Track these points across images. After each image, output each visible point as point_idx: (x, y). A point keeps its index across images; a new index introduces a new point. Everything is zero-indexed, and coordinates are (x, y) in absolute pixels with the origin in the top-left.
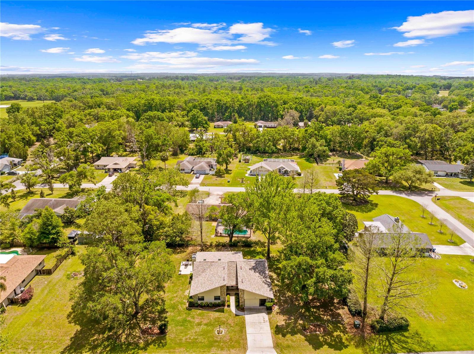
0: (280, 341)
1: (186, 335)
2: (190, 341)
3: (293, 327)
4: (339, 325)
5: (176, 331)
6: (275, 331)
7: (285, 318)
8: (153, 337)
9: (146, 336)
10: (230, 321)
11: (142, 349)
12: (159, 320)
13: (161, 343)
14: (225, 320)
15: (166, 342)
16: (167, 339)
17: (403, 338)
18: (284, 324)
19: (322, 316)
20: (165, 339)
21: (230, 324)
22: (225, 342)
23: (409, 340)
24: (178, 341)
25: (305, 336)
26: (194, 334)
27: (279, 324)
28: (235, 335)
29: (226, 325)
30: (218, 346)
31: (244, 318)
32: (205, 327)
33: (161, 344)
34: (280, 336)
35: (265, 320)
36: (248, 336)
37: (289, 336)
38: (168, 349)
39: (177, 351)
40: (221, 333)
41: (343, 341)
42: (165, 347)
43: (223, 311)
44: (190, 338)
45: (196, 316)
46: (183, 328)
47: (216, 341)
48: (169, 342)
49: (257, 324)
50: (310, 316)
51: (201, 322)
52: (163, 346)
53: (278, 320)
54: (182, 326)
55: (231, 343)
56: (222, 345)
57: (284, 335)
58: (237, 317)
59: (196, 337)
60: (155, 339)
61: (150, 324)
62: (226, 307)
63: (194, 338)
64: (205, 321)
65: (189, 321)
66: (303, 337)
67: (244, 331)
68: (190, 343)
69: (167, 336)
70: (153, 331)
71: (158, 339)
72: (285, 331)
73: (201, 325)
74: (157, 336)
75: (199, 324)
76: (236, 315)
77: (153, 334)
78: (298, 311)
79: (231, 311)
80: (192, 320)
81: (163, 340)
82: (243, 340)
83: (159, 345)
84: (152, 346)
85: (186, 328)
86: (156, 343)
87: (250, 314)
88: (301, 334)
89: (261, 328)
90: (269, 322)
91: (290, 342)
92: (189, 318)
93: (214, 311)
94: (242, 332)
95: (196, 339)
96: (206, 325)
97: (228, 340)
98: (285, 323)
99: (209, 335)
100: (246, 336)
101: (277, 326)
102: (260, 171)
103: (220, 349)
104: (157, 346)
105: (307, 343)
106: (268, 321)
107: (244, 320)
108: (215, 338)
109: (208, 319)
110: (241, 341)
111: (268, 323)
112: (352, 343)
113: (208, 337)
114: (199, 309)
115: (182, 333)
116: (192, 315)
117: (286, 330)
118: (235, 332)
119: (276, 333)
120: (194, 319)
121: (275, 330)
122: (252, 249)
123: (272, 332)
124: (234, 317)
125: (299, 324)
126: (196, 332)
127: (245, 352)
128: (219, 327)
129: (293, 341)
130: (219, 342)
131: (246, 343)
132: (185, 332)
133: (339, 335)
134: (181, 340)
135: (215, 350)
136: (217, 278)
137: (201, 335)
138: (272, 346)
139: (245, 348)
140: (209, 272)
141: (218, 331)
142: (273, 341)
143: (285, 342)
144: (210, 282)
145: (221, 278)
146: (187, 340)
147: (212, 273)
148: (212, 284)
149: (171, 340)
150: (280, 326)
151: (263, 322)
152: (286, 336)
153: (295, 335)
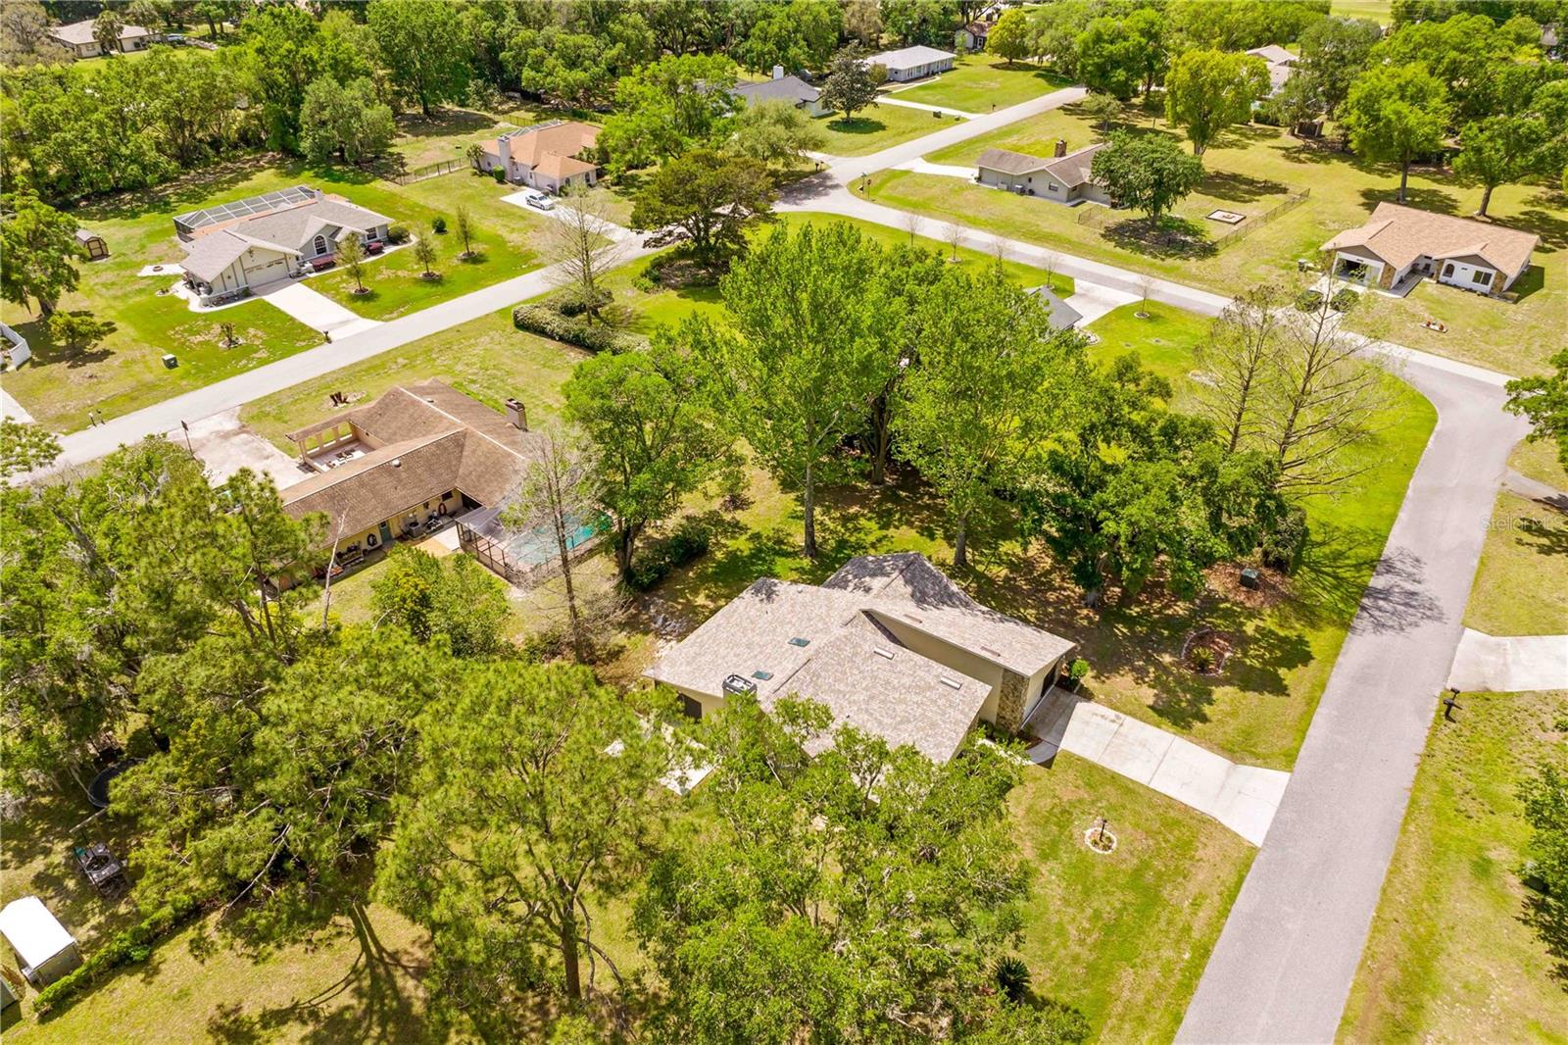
0: (1219, 737)
1: (1061, 932)
2: (1095, 936)
3: (1178, 682)
4: (1222, 606)
6: (1174, 724)
7: (1131, 676)
10: (1065, 793)
14: (1049, 801)
15: (1066, 1008)
17: (1326, 550)
18: (1156, 691)
19: (1170, 612)
21: (1080, 801)
22: (1155, 853)
23: (1335, 546)
24: (1079, 970)
25: (1227, 682)
26: (1071, 910)
27: (1151, 702)
28: (1139, 813)
29: (1076, 812)
30: (1160, 876)
31: (1069, 754)
32: (1052, 864)
34: (1198, 725)
35: (1112, 717)
36: (1158, 786)
37: (1208, 710)
38: (1101, 1013)
39: (1127, 993)
41: (1282, 633)
42: (1090, 1023)
44: (1088, 932)
47: (1138, 872)
49: (1117, 741)
50: (1155, 631)
53: (1129, 694)
55: (1167, 841)
56: (1166, 865)
57: (1202, 718)
58: (1054, 768)
59: (1089, 912)
63: (1089, 920)
66: (1228, 689)
67: (1130, 785)
68: (1104, 942)
72: (1184, 704)
76: (1048, 764)
78: (1119, 639)
82: (1169, 806)
87: (1061, 734)
88: (1216, 686)
89: (1143, 745)
90: (1126, 713)
91: (1233, 722)
95: (1097, 915)
96: (1044, 857)
97: (1151, 842)
98: (1152, 687)
99: (1099, 873)
100: (1158, 792)
101: (1151, 707)
103: (1181, 879)
105: (1254, 695)
106: (1122, 715)
107: (1080, 759)
108: (1124, 867)
110: (1172, 814)
111: (1129, 719)
112: (1298, 626)
113: (1108, 880)
117: (1181, 700)
118: (1123, 806)
119: (1183, 728)
121: (1164, 720)
123: (1171, 730)
124: (1051, 775)
125: (1172, 664)
126: (1066, 901)
127: (1225, 830)
128: (1076, 833)
129: (1234, 714)
130: (1145, 865)
131: (1186, 809)
132: (1046, 930)
133: (1258, 629)
134: (1076, 959)
135: (1176, 893)
136: (916, 698)
137: (1087, 892)
138: (1228, 762)
139: (1206, 822)
140: (846, 703)
141: (1095, 843)
142: (1210, 749)
143: (1229, 729)
144: (910, 727)
145: (930, 688)
146: (1088, 941)
147: (862, 697)
148: (933, 725)
149: (1059, 987)
150: (1156, 702)
151: (1115, 726)
152: (1204, 715)
153: (1214, 697)
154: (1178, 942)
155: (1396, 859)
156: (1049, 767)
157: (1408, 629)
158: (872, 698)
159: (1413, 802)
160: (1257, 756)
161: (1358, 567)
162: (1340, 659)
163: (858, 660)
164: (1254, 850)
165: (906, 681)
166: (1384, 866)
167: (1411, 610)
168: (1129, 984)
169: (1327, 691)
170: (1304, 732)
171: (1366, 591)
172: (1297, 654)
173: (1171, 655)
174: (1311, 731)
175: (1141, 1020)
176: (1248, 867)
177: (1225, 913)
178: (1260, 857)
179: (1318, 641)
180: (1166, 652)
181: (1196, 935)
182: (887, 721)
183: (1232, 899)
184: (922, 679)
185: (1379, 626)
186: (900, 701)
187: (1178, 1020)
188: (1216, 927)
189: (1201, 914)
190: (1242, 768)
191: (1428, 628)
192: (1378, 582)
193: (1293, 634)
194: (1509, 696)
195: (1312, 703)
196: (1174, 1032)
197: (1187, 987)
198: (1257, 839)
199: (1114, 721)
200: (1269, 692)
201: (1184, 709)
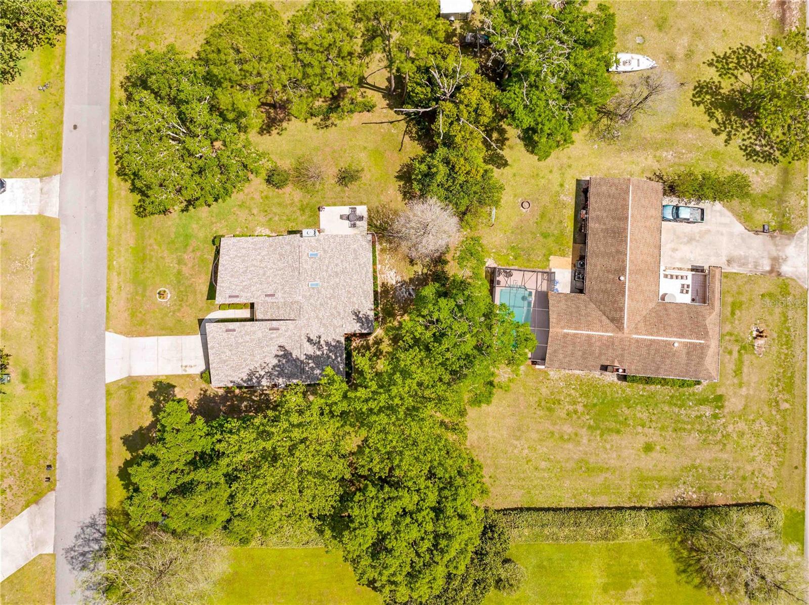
0: (141, 388)
1: (158, 244)
2: (148, 251)
6: (161, 382)
10: (186, 310)
11: (133, 184)
14: (190, 301)
15: (145, 216)
18: (177, 397)
21: (179, 310)
22: (142, 303)
24: (147, 234)
25: (149, 429)
26: (160, 255)
27: (176, 389)
28: (155, 319)
29: (178, 303)
30: (137, 293)
31: (195, 333)
32: (174, 271)
34: (152, 389)
35: (187, 369)
36: (153, 339)
37: (151, 402)
38: (134, 222)
39: (129, 235)
40: (160, 297)
42: (136, 216)
44: (151, 250)
46: (173, 236)
47: (145, 290)
48: (147, 220)
49: (180, 354)
51: (184, 264)
52: (139, 214)
54: (177, 234)
55: (140, 312)
56: (136, 300)
57: (151, 395)
58: (196, 321)
59: (154, 260)
63: (152, 256)
64: (185, 270)
67: (164, 332)
68: (144, 251)
72: (162, 398)
73: (178, 264)
79: (209, 311)
84: (139, 197)
87: (201, 342)
88: (152, 422)
89: (168, 360)
90: (183, 375)
94: (162, 329)
95: (151, 261)
96: (179, 272)
97: (145, 308)
99: (158, 279)
100: (152, 336)
101: (174, 387)
103: (129, 296)
104: (138, 204)
106: (184, 373)
107: (188, 334)
108: (151, 288)
109: (190, 275)
110: (144, 329)
111: (179, 373)
113: (153, 278)
115: (162, 236)
118: (162, 318)
119: (157, 382)
120: (193, 251)
121: (165, 381)
123: (161, 378)
124: (196, 316)
126: (163, 258)
127: (121, 333)
128: (173, 293)
129: (140, 407)
130: (144, 295)
131: (139, 335)
132: (164, 241)
134: (150, 237)
135: (128, 289)
137: (158, 267)
138: (133, 374)
139: (129, 333)
141: (165, 291)
142: (142, 377)
146: (149, 247)
148: (232, 276)
149: (151, 222)
150: (174, 392)
151: (184, 364)
152: (151, 397)
153: (151, 413)
154: (120, 267)
156: (199, 320)
157: (80, 530)
160: (123, 387)
162: (105, 482)
164: (107, 329)
167: (81, 550)
168: (129, 239)
169: (105, 451)
170: (108, 415)
174: (103, 418)
175: (120, 228)
176: (107, 318)
177: (108, 289)
178: (103, 326)
179: (120, 492)
181: (115, 273)
183: (108, 298)
185: (93, 525)
187: (109, 235)
188: (109, 281)
189: (116, 284)
190: (125, 375)
195: (109, 440)
196: (108, 229)
197: (110, 249)
198: (107, 333)
199: (186, 366)
200: (130, 436)
201: (161, 395)
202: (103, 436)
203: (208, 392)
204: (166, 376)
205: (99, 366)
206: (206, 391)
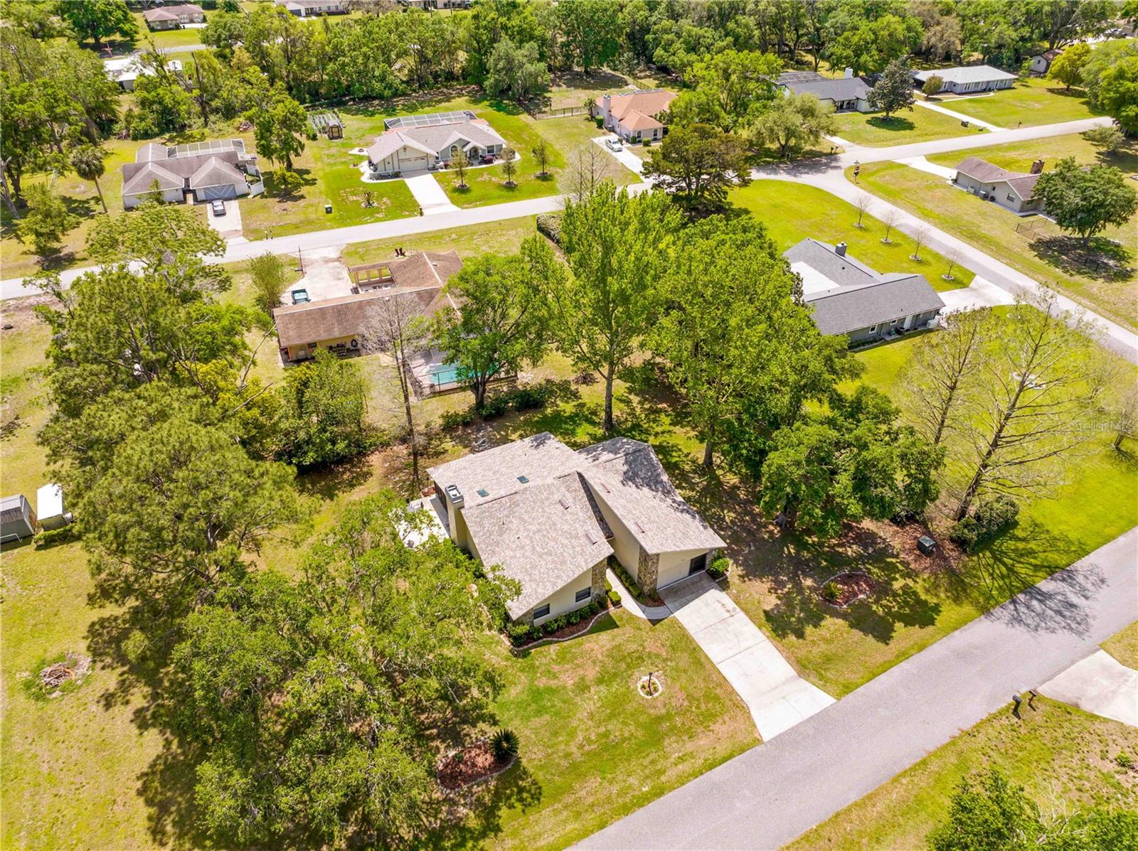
0: (802, 653)
1: (572, 735)
2: (592, 747)
3: (803, 602)
4: (888, 560)
5: (537, 734)
6: (773, 631)
7: (768, 585)
8: (486, 782)
9: (465, 788)
10: (651, 646)
11: (483, 835)
12: (464, 722)
13: (521, 790)
14: (635, 647)
15: (535, 783)
16: (531, 770)
17: (1021, 545)
18: (779, 602)
19: (840, 550)
20: (525, 773)
21: (657, 656)
22: (682, 712)
23: (1033, 545)
24: (564, 763)
25: (844, 616)
26: (590, 723)
27: (768, 608)
28: (693, 680)
29: (647, 661)
30: (673, 729)
31: (676, 621)
32: (603, 688)
33: (525, 795)
34: (792, 638)
35: (730, 609)
36: (723, 669)
37: (809, 630)
38: (555, 797)
39: (583, 793)
40: (656, 690)
41: (923, 597)
42: (542, 799)
43: (610, 624)
44: (590, 741)
45: (556, 668)
46: (547, 717)
47: (659, 719)
48: (540, 776)
49: (719, 626)
50: (815, 558)
51: (583, 679)
52: (537, 796)
53: (757, 597)
54: (539, 713)
55: (698, 707)
56: (683, 724)
57: (800, 634)
58: (658, 626)
59: (602, 729)
60: (496, 787)
61: (448, 747)
62: (612, 609)
63: (598, 735)
64: (591, 673)
65: (552, 691)
66: (840, 621)
67: (703, 660)
68: (596, 754)
69: (524, 762)
70: (474, 765)
71: (505, 782)
72: (793, 619)
73: (588, 687)
74: (495, 775)
75: (582, 687)
76: (654, 622)
77: (479, 775)
78: (781, 555)
79: (632, 617)
80: (553, 683)
81: (523, 780)
82: (720, 685)
83: (521, 800)
84: (504, 812)
85: (557, 714)
86: (509, 798)
87: (682, 606)
88: (831, 616)
89: (736, 636)
90: (742, 609)
91: (823, 647)
92: (542, 683)
93: (590, 632)
94: (702, 665)
95: (606, 735)
96: (600, 681)
97: (686, 703)
98: (779, 598)
99: (630, 708)
100: (720, 673)
101: (765, 612)
102: (403, 160)
103: (686, 738)
104: (519, 806)
105: (857, 634)
106: (738, 609)
107: (681, 627)
108: (652, 711)
109: (594, 662)
110: (718, 691)
111: (742, 614)
112: (942, 595)
113: (633, 715)
114: (551, 643)
115: (555, 734)
116: (543, 668)
117: (793, 616)
118: (685, 671)
119: (778, 636)
120: (555, 677)
121: (769, 626)
122: (549, 411)
123: (768, 634)
124: (651, 630)
125: (809, 588)
126: (591, 716)
127: (749, 717)
128: (636, 674)
129: (828, 641)
130: (668, 716)
131: (733, 691)
132: (563, 727)
133: (906, 589)
134: (567, 755)
135: (675, 745)
136: (565, 542)
137: (611, 717)
138: (794, 673)
139: (740, 707)
140: (522, 529)
141: (643, 687)
142: (788, 659)
143: (815, 651)
144: (550, 558)
145: (577, 537)
146: (586, 748)
147: (534, 528)
148: (564, 562)
149: (541, 767)
150: (772, 610)
151: (727, 615)
152: (803, 633)
153: (823, 623)
154: (647, 777)
155: (869, 797)
156: (654, 625)
158: (539, 531)
159: (924, 762)
160: (821, 677)
161: (1037, 568)
162: (957, 633)
163: (547, 503)
164: (758, 741)
165: (566, 527)
166: (853, 797)
168: (591, 788)
169: (922, 653)
170: (875, 675)
171: (1028, 588)
172: (922, 615)
173: (815, 581)
174: (883, 677)
175: (578, 814)
176: (742, 751)
177: (696, 774)
178: (759, 748)
179: (949, 612)
180: (811, 576)
181: (663, 778)
182: (538, 549)
183: (712, 767)
184: (576, 530)
186: (555, 540)
188: (682, 781)
189: (680, 767)
190: (803, 683)
191: (1064, 637)
192: (1045, 585)
193: (932, 601)
194: (1093, 717)
195: (903, 656)
197: (626, 810)
198: (766, 737)
199: (728, 611)
200: (874, 636)
201: (791, 623)
202: (905, 665)
203: (740, 573)
204: (760, 628)
205: (820, 723)
206: (740, 576)
